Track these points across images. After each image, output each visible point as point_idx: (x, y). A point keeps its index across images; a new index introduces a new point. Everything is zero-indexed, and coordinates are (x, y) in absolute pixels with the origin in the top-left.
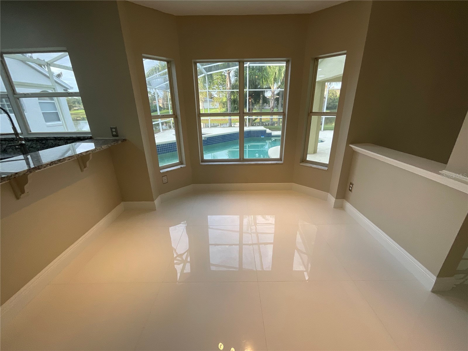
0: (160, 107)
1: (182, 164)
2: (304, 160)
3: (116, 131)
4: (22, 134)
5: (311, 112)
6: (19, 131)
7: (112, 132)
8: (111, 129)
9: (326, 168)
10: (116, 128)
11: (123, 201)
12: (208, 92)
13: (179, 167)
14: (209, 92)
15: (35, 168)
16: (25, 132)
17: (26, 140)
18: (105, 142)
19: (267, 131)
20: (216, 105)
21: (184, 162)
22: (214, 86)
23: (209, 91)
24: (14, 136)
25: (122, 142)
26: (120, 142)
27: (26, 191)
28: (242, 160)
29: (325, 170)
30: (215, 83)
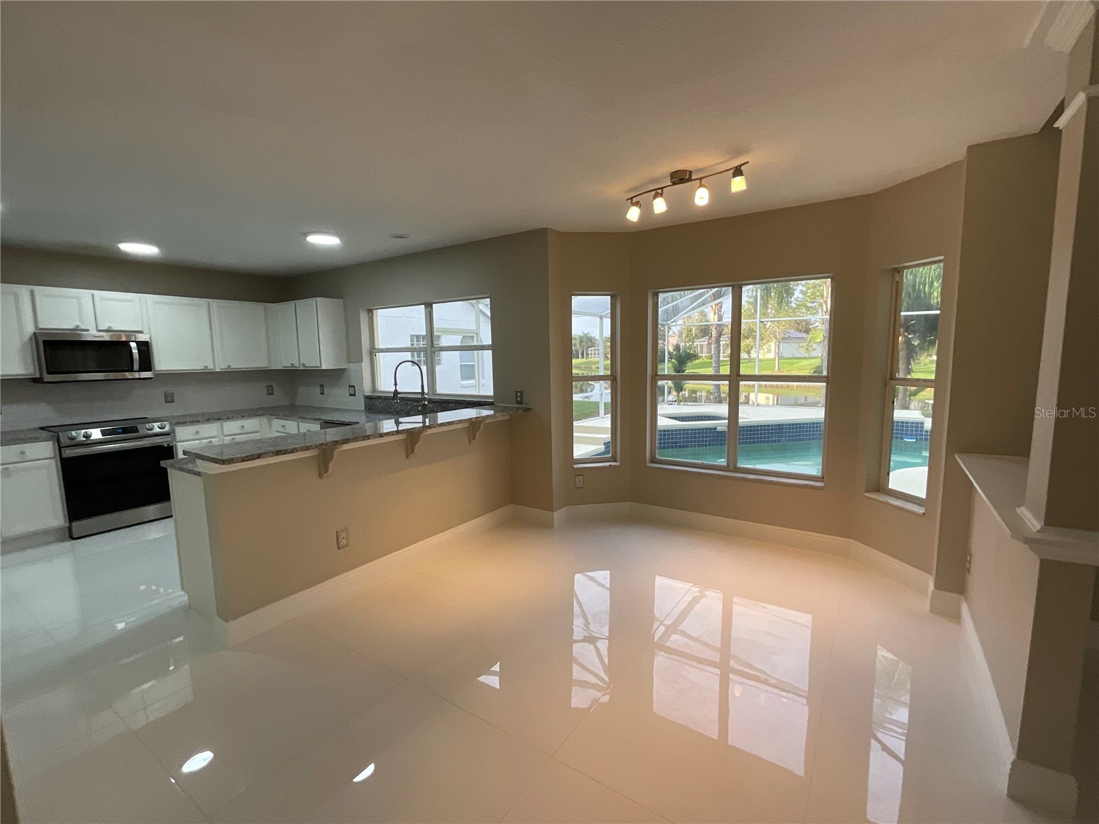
0: (670, 353)
1: (616, 461)
2: (881, 487)
3: (521, 397)
4: (427, 394)
5: (892, 378)
6: (426, 391)
7: (517, 396)
8: (517, 392)
9: (921, 510)
10: (521, 392)
11: (513, 503)
12: (758, 322)
13: (607, 464)
14: (762, 322)
15: (430, 427)
16: (430, 393)
17: (430, 401)
18: (504, 409)
19: (925, 425)
20: (815, 349)
21: (619, 458)
22: (813, 303)
23: (762, 320)
24: (420, 396)
25: (524, 411)
26: (520, 411)
27: (416, 451)
28: (731, 468)
29: (917, 514)
30: (818, 294)
